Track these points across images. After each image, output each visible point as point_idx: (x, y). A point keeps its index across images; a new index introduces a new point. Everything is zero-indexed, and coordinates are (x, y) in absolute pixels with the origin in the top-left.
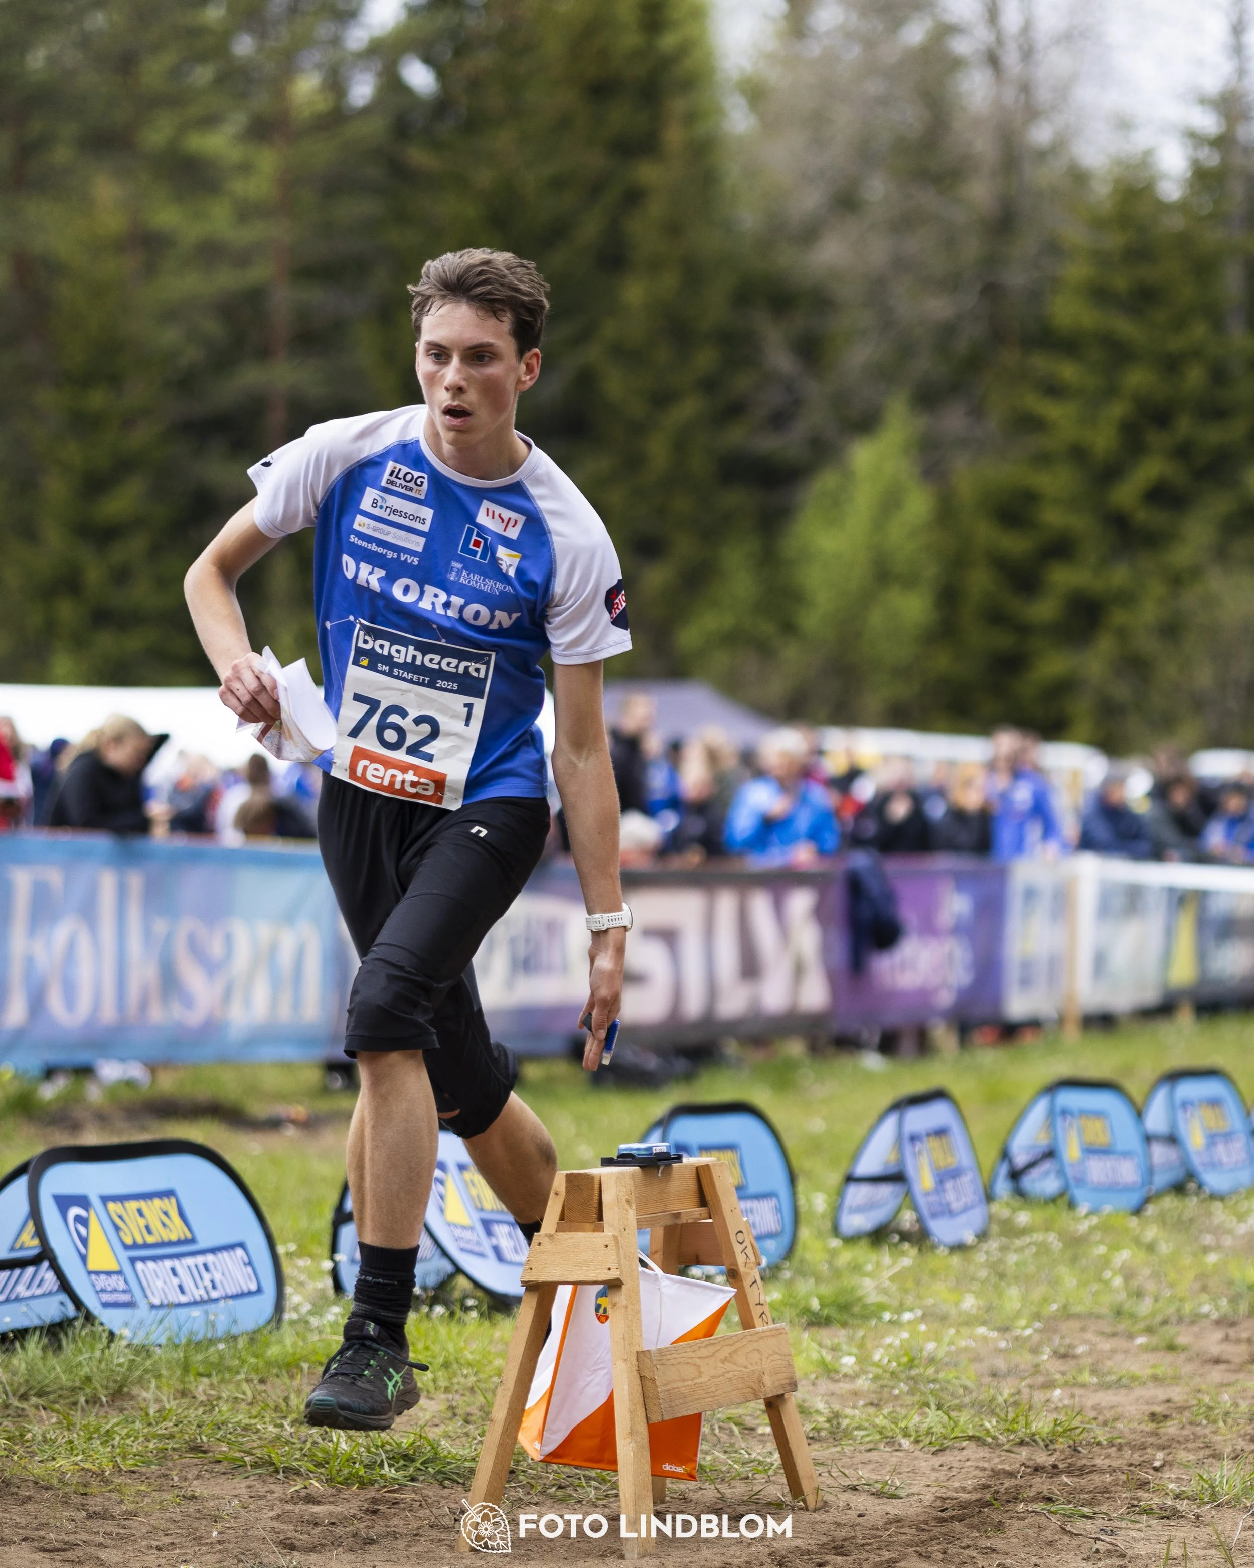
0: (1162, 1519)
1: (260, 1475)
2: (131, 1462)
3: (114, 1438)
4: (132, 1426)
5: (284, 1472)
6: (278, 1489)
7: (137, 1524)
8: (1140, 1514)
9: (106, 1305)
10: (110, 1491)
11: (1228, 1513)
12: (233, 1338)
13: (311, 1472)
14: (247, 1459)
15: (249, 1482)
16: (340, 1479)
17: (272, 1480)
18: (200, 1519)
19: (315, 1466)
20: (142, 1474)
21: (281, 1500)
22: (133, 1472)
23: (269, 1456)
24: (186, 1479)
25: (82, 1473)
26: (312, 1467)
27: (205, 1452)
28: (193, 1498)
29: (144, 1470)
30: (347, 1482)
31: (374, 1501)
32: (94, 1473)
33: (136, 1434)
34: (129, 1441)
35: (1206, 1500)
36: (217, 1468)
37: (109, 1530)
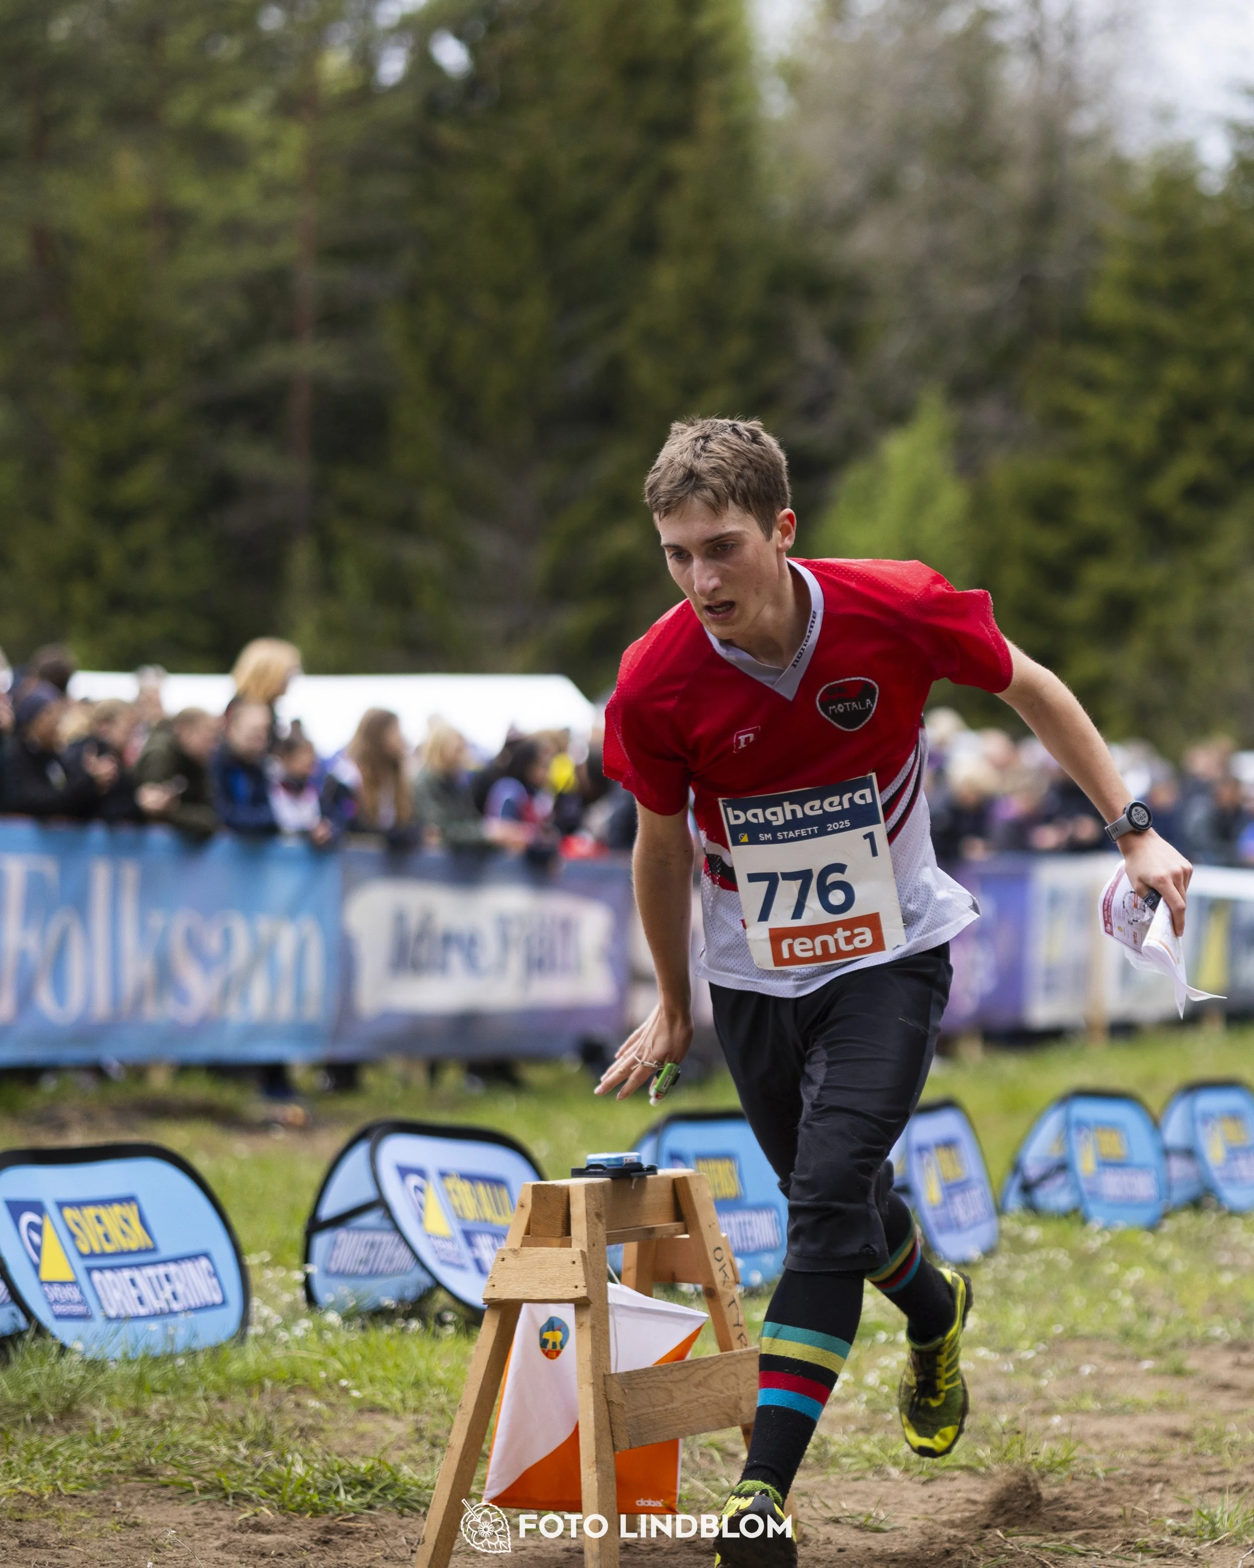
0: (1159, 1556)
1: (208, 1501)
2: (72, 1485)
3: (57, 1460)
4: (77, 1447)
5: (234, 1498)
6: (226, 1516)
7: (72, 1553)
8: (1136, 1551)
9: (59, 1317)
10: (47, 1517)
11: (1228, 1551)
12: (192, 1354)
13: (263, 1498)
14: (196, 1483)
15: (195, 1509)
16: (292, 1506)
17: (220, 1506)
18: (139, 1548)
19: (267, 1491)
20: (83, 1499)
21: (229, 1528)
22: (74, 1496)
23: (220, 1481)
24: (129, 1505)
25: (20, 1497)
26: (264, 1493)
27: (151, 1475)
28: (135, 1525)
29: (86, 1494)
30: (299, 1510)
31: (328, 1530)
32: (32, 1497)
33: (81, 1456)
34: (72, 1463)
35: (1206, 1537)
36: (165, 1493)
37: (42, 1559)
